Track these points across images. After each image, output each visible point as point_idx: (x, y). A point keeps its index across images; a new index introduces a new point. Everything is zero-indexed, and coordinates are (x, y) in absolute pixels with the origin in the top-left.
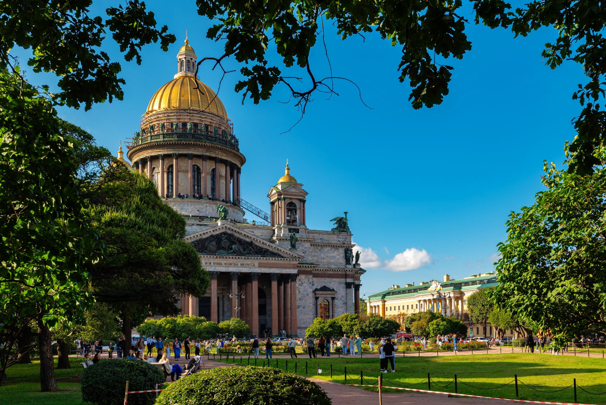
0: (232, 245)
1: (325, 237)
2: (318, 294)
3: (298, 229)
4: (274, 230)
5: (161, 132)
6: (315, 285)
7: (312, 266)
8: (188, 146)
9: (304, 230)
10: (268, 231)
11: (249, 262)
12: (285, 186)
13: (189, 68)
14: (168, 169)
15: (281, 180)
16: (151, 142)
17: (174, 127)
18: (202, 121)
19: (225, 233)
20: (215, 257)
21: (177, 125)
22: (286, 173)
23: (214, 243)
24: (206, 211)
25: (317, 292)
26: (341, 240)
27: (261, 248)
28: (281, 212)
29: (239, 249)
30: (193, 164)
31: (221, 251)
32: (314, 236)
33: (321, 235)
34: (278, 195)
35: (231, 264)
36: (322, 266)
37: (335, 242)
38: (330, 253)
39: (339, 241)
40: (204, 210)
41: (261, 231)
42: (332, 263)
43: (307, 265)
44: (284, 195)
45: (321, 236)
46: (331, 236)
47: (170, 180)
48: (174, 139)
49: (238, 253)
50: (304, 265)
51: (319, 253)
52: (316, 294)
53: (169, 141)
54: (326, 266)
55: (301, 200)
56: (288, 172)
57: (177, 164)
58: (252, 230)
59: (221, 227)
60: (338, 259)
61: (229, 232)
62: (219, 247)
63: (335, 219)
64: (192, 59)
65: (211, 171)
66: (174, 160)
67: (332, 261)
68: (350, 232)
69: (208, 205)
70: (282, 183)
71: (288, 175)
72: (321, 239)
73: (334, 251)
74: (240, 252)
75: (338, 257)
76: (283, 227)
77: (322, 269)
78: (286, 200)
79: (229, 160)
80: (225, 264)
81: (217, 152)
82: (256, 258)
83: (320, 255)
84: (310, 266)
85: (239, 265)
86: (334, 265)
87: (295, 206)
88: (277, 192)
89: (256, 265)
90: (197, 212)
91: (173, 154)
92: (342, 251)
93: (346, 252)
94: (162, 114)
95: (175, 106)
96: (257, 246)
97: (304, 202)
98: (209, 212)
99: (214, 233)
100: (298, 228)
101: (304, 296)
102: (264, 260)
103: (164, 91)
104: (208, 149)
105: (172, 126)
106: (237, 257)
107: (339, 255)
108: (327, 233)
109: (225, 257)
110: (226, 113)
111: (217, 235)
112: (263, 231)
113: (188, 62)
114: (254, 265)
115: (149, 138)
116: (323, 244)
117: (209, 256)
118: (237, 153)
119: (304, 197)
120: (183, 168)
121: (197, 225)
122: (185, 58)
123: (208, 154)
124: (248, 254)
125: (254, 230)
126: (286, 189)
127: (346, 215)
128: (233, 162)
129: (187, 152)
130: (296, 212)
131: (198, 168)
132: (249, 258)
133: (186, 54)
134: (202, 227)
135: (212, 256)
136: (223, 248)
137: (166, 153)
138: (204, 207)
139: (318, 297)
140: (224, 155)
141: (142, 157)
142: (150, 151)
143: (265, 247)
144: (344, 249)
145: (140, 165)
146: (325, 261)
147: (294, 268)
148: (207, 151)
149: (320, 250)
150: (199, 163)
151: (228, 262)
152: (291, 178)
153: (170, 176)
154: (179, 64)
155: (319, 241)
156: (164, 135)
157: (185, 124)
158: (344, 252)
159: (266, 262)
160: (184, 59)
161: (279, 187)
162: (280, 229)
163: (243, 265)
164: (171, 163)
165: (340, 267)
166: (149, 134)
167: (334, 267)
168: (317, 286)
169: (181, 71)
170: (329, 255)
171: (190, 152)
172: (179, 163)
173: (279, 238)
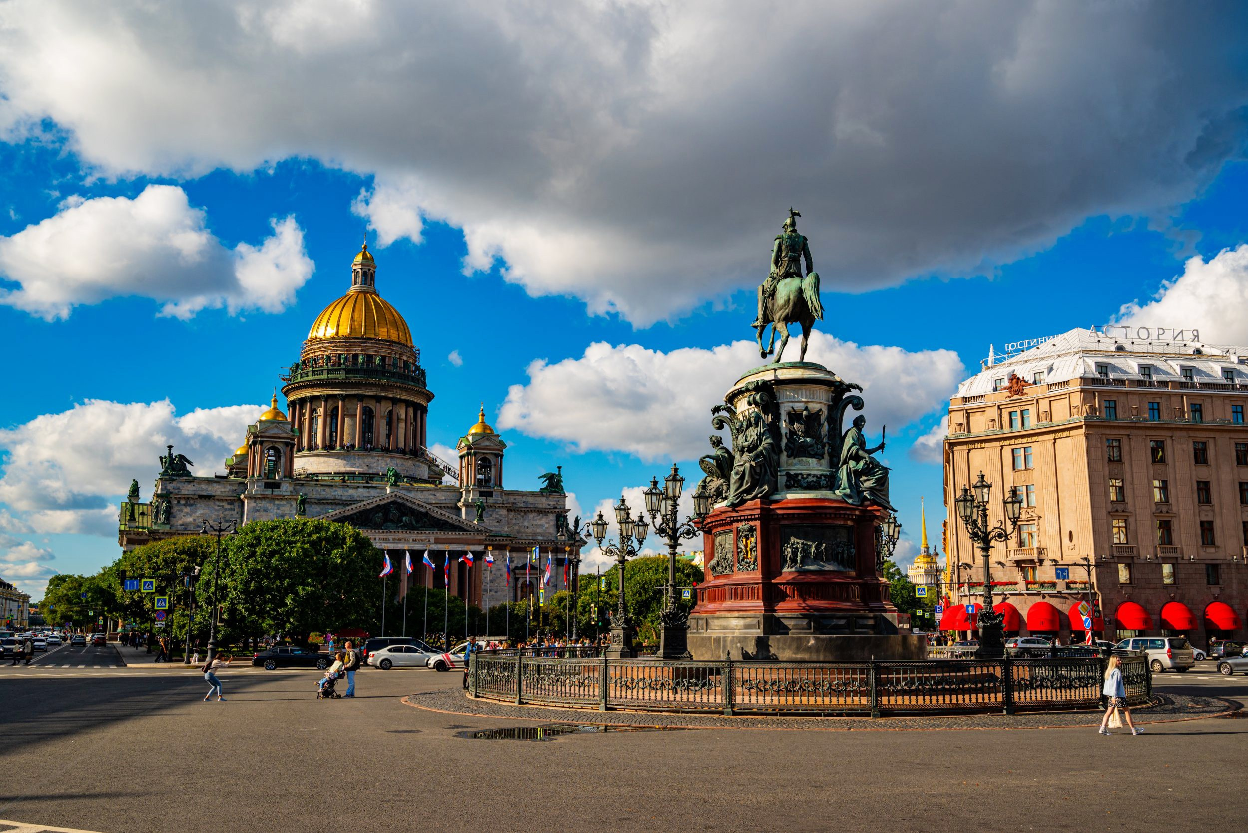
0: (402, 516)
1: (530, 500)
2: (518, 574)
3: (492, 492)
4: (461, 493)
5: (326, 367)
6: (515, 562)
7: (509, 538)
8: (358, 385)
9: (499, 493)
10: (454, 494)
11: (423, 537)
12: (477, 438)
13: (366, 280)
14: (332, 411)
15: (473, 431)
16: (312, 380)
17: (342, 361)
18: (378, 352)
19: (394, 502)
20: (381, 531)
21: (346, 358)
22: (480, 421)
23: (380, 514)
24: (378, 466)
25: (517, 572)
26: (551, 503)
27: (439, 520)
28: (471, 470)
29: (411, 521)
30: (364, 405)
31: (389, 524)
32: (515, 499)
33: (524, 497)
34: (468, 449)
35: (401, 540)
36: (525, 537)
37: (544, 506)
38: (536, 520)
39: (549, 505)
40: (375, 464)
41: (445, 493)
42: (539, 533)
43: (501, 538)
44: (475, 448)
45: (524, 499)
46: (537, 498)
47: (334, 425)
48: (342, 376)
49: (410, 527)
50: (498, 538)
51: (521, 520)
52: (515, 574)
53: (335, 379)
54: (530, 538)
55: (497, 455)
56: (483, 419)
57: (343, 406)
58: (433, 493)
59: (389, 495)
60: (547, 528)
61: (399, 500)
62: (386, 519)
63: (543, 476)
64: (369, 269)
65: (386, 413)
66: (340, 402)
67: (538, 530)
68: (564, 493)
69: (380, 458)
70: (472, 434)
71: (483, 422)
72: (524, 502)
73: (542, 517)
74: (413, 525)
75: (547, 525)
76: (472, 489)
77: (524, 541)
78: (477, 456)
79: (411, 399)
80: (394, 539)
81: (395, 391)
82: (431, 532)
83: (522, 522)
84: (505, 539)
85: (411, 540)
86: (541, 536)
87: (490, 462)
88: (466, 445)
89: (432, 540)
90: (366, 468)
91: (339, 395)
92: (552, 517)
93: (557, 519)
94: (328, 343)
95: (345, 335)
96: (434, 517)
97: (502, 456)
98: (382, 467)
99: (382, 503)
100: (492, 490)
101: (497, 578)
102: (441, 534)
103: (332, 312)
104: (384, 388)
105: (340, 359)
106: (408, 531)
107: (548, 523)
108: (533, 494)
109: (393, 531)
110: (410, 336)
111: (385, 505)
112: (448, 493)
113: (365, 274)
114: (429, 541)
115: (311, 373)
116: (526, 509)
117: (373, 531)
118: (424, 391)
119: (502, 451)
120: (351, 411)
121: (364, 487)
122: (362, 269)
123: (383, 394)
124: (422, 527)
125: (436, 493)
126: (478, 442)
127: (559, 470)
128: (416, 401)
129: (356, 393)
130: (490, 470)
131: (371, 411)
132: (423, 532)
133: (362, 264)
134: (370, 490)
135: (377, 531)
136: (392, 521)
137: (330, 393)
138: (376, 460)
139: (519, 578)
140: (404, 393)
141: (299, 396)
142: (310, 390)
143: (443, 518)
144: (555, 515)
145: (297, 406)
146: (529, 530)
147: (479, 544)
148: (382, 390)
149: (523, 517)
150: (372, 405)
151: (397, 537)
152: (485, 427)
153: (334, 421)
154: (353, 274)
155: (522, 505)
156: (329, 371)
157: (356, 357)
158: (555, 518)
159: (445, 536)
160: (360, 270)
161: (470, 438)
162: (468, 491)
163: (416, 540)
164: (336, 405)
165: (549, 538)
166: (311, 369)
167: (540, 538)
168: (518, 563)
169: (355, 284)
170: (535, 522)
171: (361, 393)
172: (346, 404)
173: (466, 504)
